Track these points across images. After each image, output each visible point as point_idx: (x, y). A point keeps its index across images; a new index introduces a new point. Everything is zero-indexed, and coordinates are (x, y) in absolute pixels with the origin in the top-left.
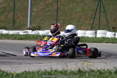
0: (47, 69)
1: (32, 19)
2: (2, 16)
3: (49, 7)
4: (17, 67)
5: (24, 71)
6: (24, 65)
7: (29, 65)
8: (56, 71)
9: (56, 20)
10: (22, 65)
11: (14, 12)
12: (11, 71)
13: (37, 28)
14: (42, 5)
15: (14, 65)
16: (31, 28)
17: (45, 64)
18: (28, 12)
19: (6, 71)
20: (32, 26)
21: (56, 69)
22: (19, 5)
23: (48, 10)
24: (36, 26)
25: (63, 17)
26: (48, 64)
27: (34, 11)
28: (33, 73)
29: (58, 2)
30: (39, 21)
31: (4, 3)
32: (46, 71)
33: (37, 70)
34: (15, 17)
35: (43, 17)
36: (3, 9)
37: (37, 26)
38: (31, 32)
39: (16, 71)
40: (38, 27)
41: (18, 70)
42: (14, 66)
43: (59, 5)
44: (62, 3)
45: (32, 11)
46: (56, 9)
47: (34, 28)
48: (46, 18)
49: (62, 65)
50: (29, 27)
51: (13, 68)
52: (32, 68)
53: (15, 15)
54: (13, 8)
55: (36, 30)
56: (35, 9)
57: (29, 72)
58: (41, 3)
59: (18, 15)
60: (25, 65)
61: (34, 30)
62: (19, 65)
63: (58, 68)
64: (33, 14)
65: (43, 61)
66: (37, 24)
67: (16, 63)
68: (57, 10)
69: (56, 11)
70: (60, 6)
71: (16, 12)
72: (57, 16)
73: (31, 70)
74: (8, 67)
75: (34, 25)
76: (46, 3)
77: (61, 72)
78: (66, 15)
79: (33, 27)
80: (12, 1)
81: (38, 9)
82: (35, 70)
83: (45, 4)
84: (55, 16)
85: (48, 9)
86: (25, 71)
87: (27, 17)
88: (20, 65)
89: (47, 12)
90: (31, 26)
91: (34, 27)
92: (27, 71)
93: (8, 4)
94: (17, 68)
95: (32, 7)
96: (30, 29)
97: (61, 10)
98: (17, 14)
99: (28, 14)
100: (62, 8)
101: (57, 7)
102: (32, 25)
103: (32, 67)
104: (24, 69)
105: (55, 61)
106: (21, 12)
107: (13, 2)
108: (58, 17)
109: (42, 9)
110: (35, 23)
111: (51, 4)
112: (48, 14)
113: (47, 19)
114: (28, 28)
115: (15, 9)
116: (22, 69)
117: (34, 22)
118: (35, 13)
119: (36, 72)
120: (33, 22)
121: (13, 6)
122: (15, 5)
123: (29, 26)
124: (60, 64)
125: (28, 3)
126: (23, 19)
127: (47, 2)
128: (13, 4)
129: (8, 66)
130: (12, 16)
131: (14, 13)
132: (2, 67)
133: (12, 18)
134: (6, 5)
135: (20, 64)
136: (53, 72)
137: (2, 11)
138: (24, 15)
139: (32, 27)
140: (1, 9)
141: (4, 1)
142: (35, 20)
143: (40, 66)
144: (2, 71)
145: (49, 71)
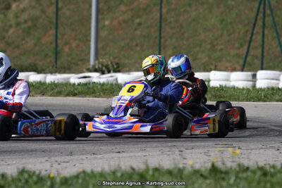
0: (135, 167)
1: (100, 46)
2: (28, 39)
3: (140, 17)
4: (64, 162)
5: (81, 170)
6: (81, 157)
7: (93, 156)
8: (156, 170)
9: (158, 47)
10: (75, 157)
11: (57, 28)
12: (48, 172)
13: (113, 66)
14: (124, 13)
15: (56, 156)
16: (97, 67)
17: (132, 154)
18: (90, 29)
19: (37, 172)
20: (99, 63)
21: (158, 166)
22: (68, 13)
23: (139, 24)
24: (109, 63)
25: (174, 41)
26: (140, 154)
27: (104, 26)
28: (102, 175)
29: (163, 5)
30: (116, 51)
31: (33, 7)
32: (133, 169)
33: (112, 169)
34: (59, 42)
35: (127, 41)
36: (30, 24)
37: (111, 63)
38: (99, 77)
39: (61, 171)
40: (114, 64)
41: (66, 168)
42: (57, 158)
43: (164, 11)
44: (173, 7)
45: (100, 26)
46: (159, 20)
47: (104, 68)
48: (134, 44)
49: (173, 156)
50: (94, 66)
51: (55, 165)
52: (101, 164)
53: (59, 36)
54: (54, 21)
55: (109, 72)
56: (107, 23)
57: (92, 172)
58: (122, 8)
59: (66, 37)
60: (84, 157)
61: (106, 72)
62: (68, 158)
63: (161, 163)
64: (103, 34)
65: (126, 146)
66: (112, 58)
67: (61, 153)
68: (161, 22)
69: (159, 24)
70: (167, 13)
71: (61, 29)
72: (160, 38)
73: (98, 169)
74: (41, 162)
75: (104, 60)
76: (133, 6)
77: (170, 173)
78: (183, 34)
79: (102, 65)
80: (52, 4)
81: (115, 22)
82: (107, 168)
83: (132, 10)
84: (156, 38)
85: (138, 21)
86: (84, 172)
87: (89, 41)
88: (72, 157)
89: (136, 29)
90: (97, 62)
91: (105, 64)
92: (88, 170)
93: (43, 11)
94: (64, 165)
95: (100, 17)
96: (96, 71)
97: (171, 22)
98: (63, 35)
99: (90, 35)
100: (172, 20)
101: (159, 15)
102: (101, 60)
103: (100, 161)
104: (82, 166)
105: (155, 147)
106: (73, 30)
107: (54, 6)
108: (162, 40)
109: (124, 21)
110: (107, 56)
111: (145, 9)
112: (138, 33)
113: (137, 45)
114: (91, 67)
115: (59, 22)
116: (75, 165)
117: (106, 54)
118: (106, 33)
119: (109, 174)
120: (102, 52)
121: (55, 16)
122: (59, 13)
123: (92, 62)
124: (168, 153)
125: (90, 6)
126: (78, 46)
127: (136, 3)
128: (55, 10)
129: (43, 160)
130: (52, 38)
131: (57, 32)
132: (28, 161)
133: (51, 43)
134: (38, 13)
135: (71, 154)
136: (151, 172)
137: (29, 28)
138: (80, 37)
139: (100, 66)
140: (26, 22)
141: (33, 4)
142: (108, 49)
143: (119, 158)
144: (27, 172)
145: (141, 171)
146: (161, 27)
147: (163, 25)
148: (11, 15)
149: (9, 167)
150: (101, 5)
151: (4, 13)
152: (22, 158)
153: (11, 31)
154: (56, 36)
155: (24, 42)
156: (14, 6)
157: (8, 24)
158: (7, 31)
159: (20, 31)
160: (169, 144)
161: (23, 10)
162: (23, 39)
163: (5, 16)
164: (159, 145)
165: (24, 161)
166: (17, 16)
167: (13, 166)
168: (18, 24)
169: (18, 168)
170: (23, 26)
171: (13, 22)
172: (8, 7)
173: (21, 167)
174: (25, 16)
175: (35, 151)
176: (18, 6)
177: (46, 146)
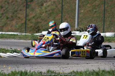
0: (94, 70)
1: (79, 20)
2: (50, 18)
3: (96, 9)
4: (65, 67)
5: (72, 71)
6: (72, 65)
7: (77, 65)
8: (103, 71)
9: (103, 21)
10: (70, 65)
11: (62, 13)
12: (59, 71)
13: (85, 29)
14: (89, 7)
16: (78, 29)
17: (93, 65)
18: (75, 14)
19: (55, 71)
20: (79, 28)
21: (104, 70)
22: (66, 7)
23: (96, 12)
24: (83, 27)
25: (110, 19)
26: (96, 64)
27: (81, 12)
28: (81, 73)
29: (105, 4)
30: (86, 23)
31: (52, 5)
32: (94, 71)
33: (85, 70)
34: (63, 19)
35: (91, 19)
36: (51, 11)
37: (84, 28)
38: (79, 33)
39: (64, 71)
40: (85, 28)
41: (66, 70)
42: (62, 66)
43: (106, 6)
44: (109, 5)
45: (80, 12)
46: (104, 10)
47: (81, 30)
48: (93, 20)
49: (110, 66)
50: (77, 29)
51: (62, 69)
52: (80, 69)
53: (63, 16)
54: (61, 10)
55: (83, 31)
56: (82, 11)
57: (77, 72)
58: (89, 5)
59: (66, 17)
60: (73, 65)
61: (82, 31)
62: (67, 66)
63: (105, 68)
64: (80, 16)
65: (90, 61)
66: (84, 26)
67: (64, 64)
68: (104, 11)
69: (104, 12)
70: (107, 7)
71: (64, 14)
72: (104, 17)
73: (79, 71)
74: (56, 67)
75: (81, 26)
76: (93, 5)
77: (109, 72)
78: (114, 16)
79: (80, 28)
80: (60, 3)
81: (86, 11)
83: (93, 6)
84: (102, 17)
85: (95, 10)
86: (74, 71)
87: (75, 18)
88: (68, 65)
89: (94, 14)
90: (78, 27)
91: (82, 28)
92: (75, 71)
93: (56, 7)
94: (65, 68)
95: (80, 9)
96: (78, 31)
97: (108, 11)
98: (64, 16)
99: (75, 16)
100: (109, 10)
101: (104, 8)
102: (80, 26)
103: (80, 67)
104: (72, 69)
105: (103, 62)
106: (68, 14)
107: (61, 5)
108: (105, 18)
109: (89, 11)
110: (82, 25)
111: (98, 6)
112: (95, 15)
113: (94, 20)
114: (76, 29)
115: (63, 11)
116: (70, 69)
117: (82, 24)
118: (82, 15)
119: (84, 72)
120: (80, 23)
121: (61, 8)
122: (63, 7)
123: (76, 27)
124: (108, 64)
125: (76, 5)
126: (70, 20)
127: (94, 3)
128: (61, 6)
129: (57, 66)
130: (60, 17)
131: (62, 15)
132: (50, 67)
133: (60, 19)
134: (54, 7)
135: (68, 64)
136: (101, 72)
137: (51, 13)
138: (71, 17)
139: (80, 29)
140: (49, 11)
141: (52, 3)
142: (83, 22)
143: (88, 66)
144: (50, 71)
145: (97, 71)
146: (104, 13)
147: (105, 12)
148: (43, 8)
149: (43, 69)
150: (80, 4)
151: (40, 7)
152: (48, 66)
153: (43, 14)
154: (62, 16)
155: (48, 19)
156: (45, 4)
157: (42, 11)
158: (42, 15)
159: (47, 15)
160: (108, 61)
161: (49, 6)
162: (48, 18)
163: (41, 8)
164: (104, 61)
165: (49, 67)
166: (46, 8)
167: (45, 69)
168: (46, 12)
169: (47, 70)
170: (48, 12)
171: (44, 11)
172: (42, 5)
173: (48, 69)
174: (49, 8)
175: (53, 63)
176: (46, 4)
177: (58, 61)
